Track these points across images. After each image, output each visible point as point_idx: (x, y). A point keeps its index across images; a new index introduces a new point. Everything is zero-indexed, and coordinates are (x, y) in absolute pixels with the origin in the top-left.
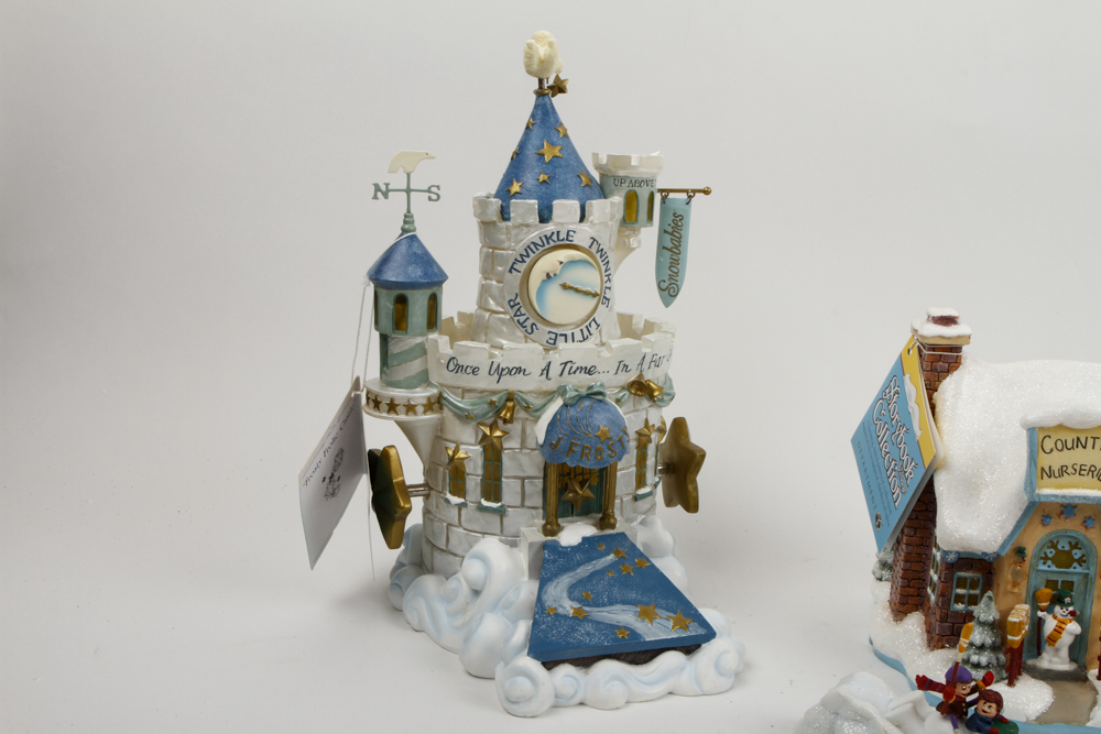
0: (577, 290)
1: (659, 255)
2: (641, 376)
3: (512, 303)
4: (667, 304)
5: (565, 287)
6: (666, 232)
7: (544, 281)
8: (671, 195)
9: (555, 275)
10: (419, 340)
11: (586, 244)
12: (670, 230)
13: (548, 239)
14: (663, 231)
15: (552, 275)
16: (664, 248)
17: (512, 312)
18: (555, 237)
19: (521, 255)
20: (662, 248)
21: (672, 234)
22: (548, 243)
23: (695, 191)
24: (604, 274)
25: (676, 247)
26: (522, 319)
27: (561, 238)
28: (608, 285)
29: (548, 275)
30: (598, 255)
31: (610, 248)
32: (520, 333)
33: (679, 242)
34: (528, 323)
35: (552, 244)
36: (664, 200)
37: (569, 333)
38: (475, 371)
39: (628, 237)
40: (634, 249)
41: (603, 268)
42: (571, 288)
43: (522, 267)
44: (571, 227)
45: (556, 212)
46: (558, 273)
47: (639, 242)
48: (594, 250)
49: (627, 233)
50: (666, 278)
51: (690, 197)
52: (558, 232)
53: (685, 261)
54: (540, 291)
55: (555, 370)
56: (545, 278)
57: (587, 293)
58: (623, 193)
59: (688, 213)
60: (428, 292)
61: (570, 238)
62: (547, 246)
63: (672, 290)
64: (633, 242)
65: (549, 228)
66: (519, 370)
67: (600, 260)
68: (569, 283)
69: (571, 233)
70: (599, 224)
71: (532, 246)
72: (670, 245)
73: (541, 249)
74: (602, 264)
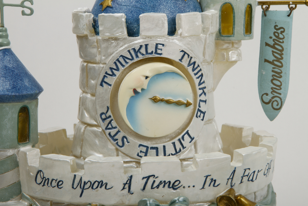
0: (168, 102)
1: (261, 68)
2: (231, 190)
3: (104, 116)
4: (272, 118)
5: (155, 100)
6: (267, 44)
7: (132, 97)
8: (272, 8)
9: (142, 90)
10: (10, 152)
11: (176, 57)
12: (271, 42)
13: (137, 52)
14: (265, 44)
15: (139, 90)
16: (266, 61)
17: (103, 125)
18: (143, 50)
19: (111, 69)
20: (264, 61)
21: (273, 47)
22: (137, 56)
23: (296, 3)
24: (198, 87)
25: (278, 60)
26: (113, 132)
27: (149, 51)
28: (203, 98)
29: (135, 91)
30: (190, 69)
31: (204, 61)
32: (111, 146)
33: (281, 55)
34: (119, 137)
35: (141, 57)
36: (265, 13)
37: (160, 146)
38: (59, 184)
39: (227, 50)
40: (235, 62)
41: (197, 81)
42: (162, 100)
43: (111, 80)
44: (159, 41)
45: (143, 25)
46: (145, 87)
47: (239, 55)
48: (185, 62)
49: (225, 46)
50: (269, 91)
51: (292, 9)
52: (146, 45)
53: (287, 74)
54: (130, 108)
55: (137, 184)
56: (132, 94)
57: (178, 104)
58: (219, 6)
59: (290, 25)
60: (18, 105)
61: (159, 51)
62: (136, 60)
63: (275, 103)
64: (232, 55)
65: (138, 41)
66: (101, 184)
67: (192, 74)
68: (159, 97)
69: (160, 47)
70: (190, 36)
71: (121, 60)
72: (271, 58)
73: (130, 62)
74: (194, 77)
